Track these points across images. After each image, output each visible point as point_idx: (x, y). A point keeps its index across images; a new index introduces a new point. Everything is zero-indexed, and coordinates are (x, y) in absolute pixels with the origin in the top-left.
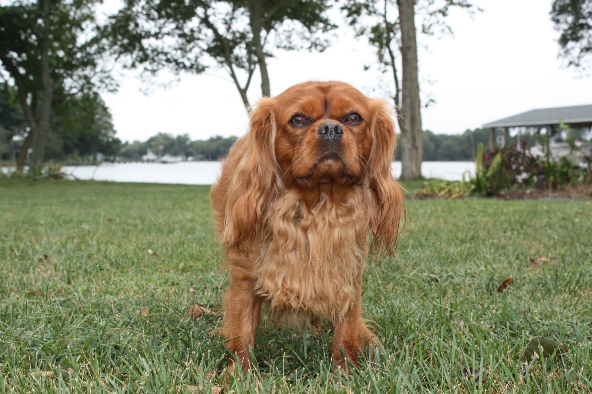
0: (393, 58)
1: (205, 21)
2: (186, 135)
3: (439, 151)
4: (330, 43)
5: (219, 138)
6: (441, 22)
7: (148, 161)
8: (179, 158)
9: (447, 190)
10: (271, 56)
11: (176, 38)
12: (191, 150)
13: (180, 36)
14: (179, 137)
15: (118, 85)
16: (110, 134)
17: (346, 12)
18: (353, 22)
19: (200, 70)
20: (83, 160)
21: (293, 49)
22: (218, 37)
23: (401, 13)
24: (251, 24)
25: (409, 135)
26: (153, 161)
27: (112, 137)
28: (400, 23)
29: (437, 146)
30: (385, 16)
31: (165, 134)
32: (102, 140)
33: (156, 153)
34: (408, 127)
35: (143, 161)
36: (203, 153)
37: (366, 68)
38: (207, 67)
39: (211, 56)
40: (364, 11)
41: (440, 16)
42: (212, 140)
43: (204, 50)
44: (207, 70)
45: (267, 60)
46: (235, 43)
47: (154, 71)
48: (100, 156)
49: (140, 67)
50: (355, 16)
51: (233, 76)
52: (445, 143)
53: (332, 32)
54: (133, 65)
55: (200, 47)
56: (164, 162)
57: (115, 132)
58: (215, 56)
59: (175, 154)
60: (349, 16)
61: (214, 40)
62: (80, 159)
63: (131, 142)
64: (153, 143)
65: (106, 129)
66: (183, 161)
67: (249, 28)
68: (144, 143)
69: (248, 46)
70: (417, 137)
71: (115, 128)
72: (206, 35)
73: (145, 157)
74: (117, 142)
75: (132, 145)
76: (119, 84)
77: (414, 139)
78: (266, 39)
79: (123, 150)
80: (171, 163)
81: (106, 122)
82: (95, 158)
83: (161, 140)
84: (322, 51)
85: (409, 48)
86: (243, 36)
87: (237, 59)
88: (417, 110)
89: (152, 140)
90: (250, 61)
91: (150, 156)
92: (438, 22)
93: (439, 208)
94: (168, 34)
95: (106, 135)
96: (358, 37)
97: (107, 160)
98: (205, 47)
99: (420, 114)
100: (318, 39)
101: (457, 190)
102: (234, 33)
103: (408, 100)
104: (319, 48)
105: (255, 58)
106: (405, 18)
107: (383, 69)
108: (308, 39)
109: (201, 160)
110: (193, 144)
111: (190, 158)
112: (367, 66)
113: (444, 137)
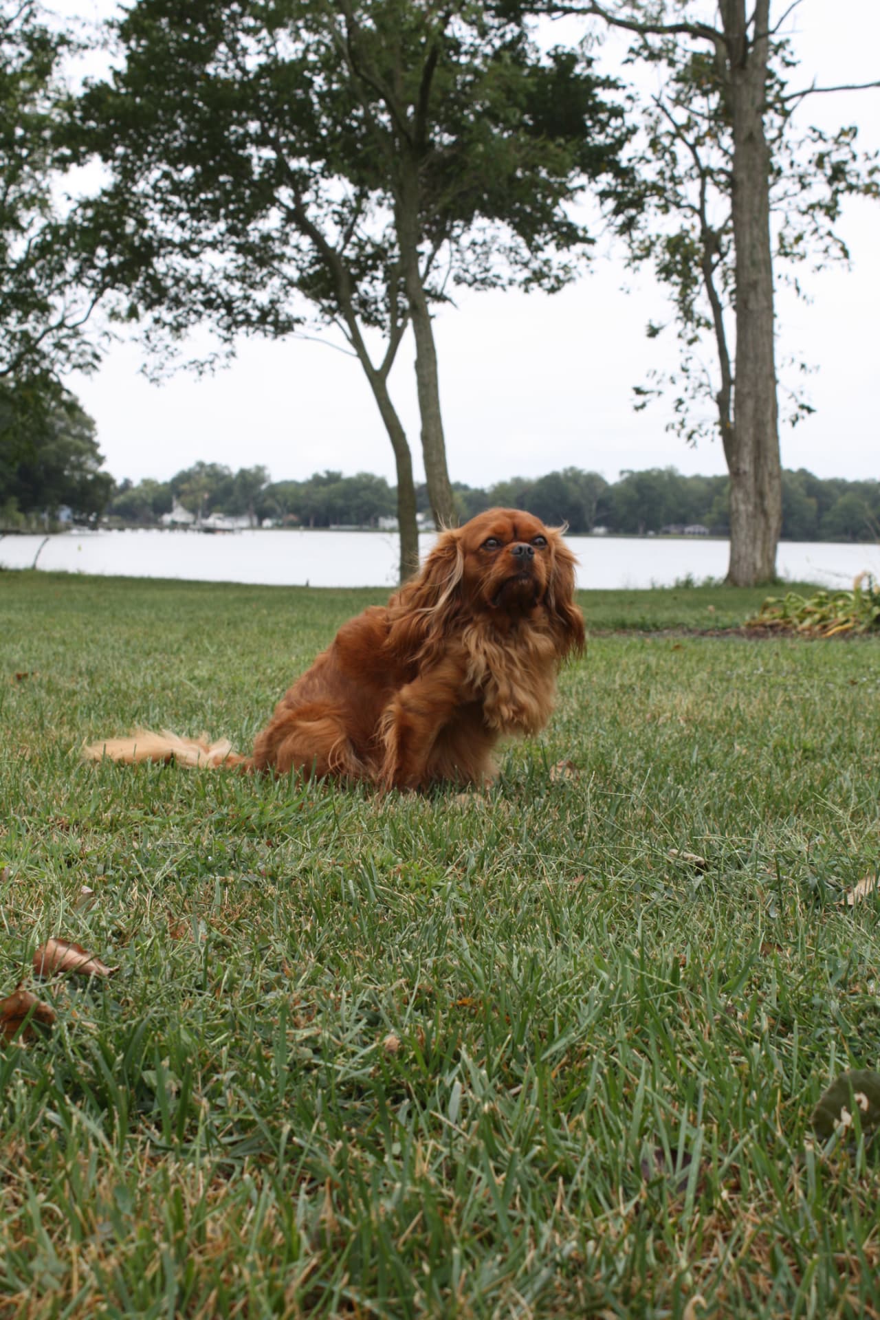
0: (717, 308)
1: (296, 216)
2: (260, 469)
3: (827, 518)
4: (574, 274)
5: (333, 478)
6: (822, 232)
7: (174, 526)
8: (244, 522)
9: (817, 617)
10: (441, 298)
11: (231, 253)
12: (269, 503)
13: (240, 249)
14: (243, 473)
15: (96, 357)
16: (91, 464)
17: (610, 204)
18: (628, 226)
19: (283, 327)
20: (29, 522)
21: (494, 285)
22: (325, 253)
23: (735, 205)
24: (397, 226)
25: (750, 483)
26: (185, 527)
27: (93, 472)
28: (734, 230)
29: (823, 508)
30: (701, 213)
31: (213, 466)
32: (70, 478)
33: (193, 510)
34: (747, 466)
35: (161, 527)
36: (296, 510)
37: (653, 332)
38: (298, 321)
39: (307, 296)
40: (652, 201)
41: (821, 218)
42: (317, 481)
43: (291, 284)
44: (296, 327)
45: (433, 308)
46: (364, 267)
47: (177, 328)
48: (65, 514)
49: (147, 317)
50: (633, 212)
51: (357, 341)
52: (842, 500)
53: (578, 248)
54: (133, 313)
55: (285, 277)
56: (210, 530)
57: (100, 460)
58: (316, 297)
59: (234, 512)
60: (617, 212)
61: (317, 261)
62: (21, 517)
63: (136, 482)
64: (185, 487)
65: (80, 452)
66: (252, 528)
67: (392, 235)
68: (165, 484)
69: (391, 275)
70: (767, 488)
71: (101, 451)
72: (297, 247)
73: (167, 518)
74: (105, 482)
75: (138, 488)
76: (99, 352)
77: (761, 495)
78: (431, 259)
79: (118, 500)
80: (224, 531)
81: (81, 437)
82: (54, 518)
83: (204, 480)
84: (552, 290)
85: (754, 285)
86: (380, 253)
87: (364, 303)
88: (769, 430)
89: (184, 478)
90: (393, 308)
91: (179, 514)
92: (816, 231)
93: (786, 664)
94: (213, 245)
95: (79, 467)
96: (637, 263)
97: (81, 523)
98: (294, 275)
99: (776, 437)
100: (546, 262)
101: (841, 616)
102: (361, 245)
103: (750, 405)
104: (547, 283)
105: (404, 303)
106: (746, 217)
107: (690, 336)
108: (526, 265)
109: (293, 526)
110: (274, 490)
111: (267, 523)
112: (656, 325)
113: (840, 486)
